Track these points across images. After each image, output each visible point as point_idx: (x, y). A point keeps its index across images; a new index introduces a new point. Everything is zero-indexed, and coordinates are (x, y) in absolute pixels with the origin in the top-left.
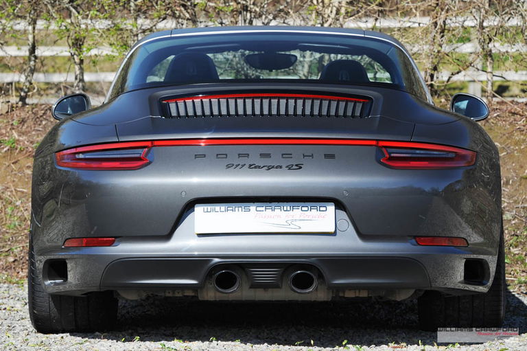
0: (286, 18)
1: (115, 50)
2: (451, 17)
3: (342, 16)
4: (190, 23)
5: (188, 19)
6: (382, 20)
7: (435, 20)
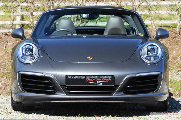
0: (65, 3)
1: (5, 14)
2: (122, 2)
3: (84, 2)
4: (31, 4)
5: (31, 3)
6: (99, 3)
7: (117, 3)
